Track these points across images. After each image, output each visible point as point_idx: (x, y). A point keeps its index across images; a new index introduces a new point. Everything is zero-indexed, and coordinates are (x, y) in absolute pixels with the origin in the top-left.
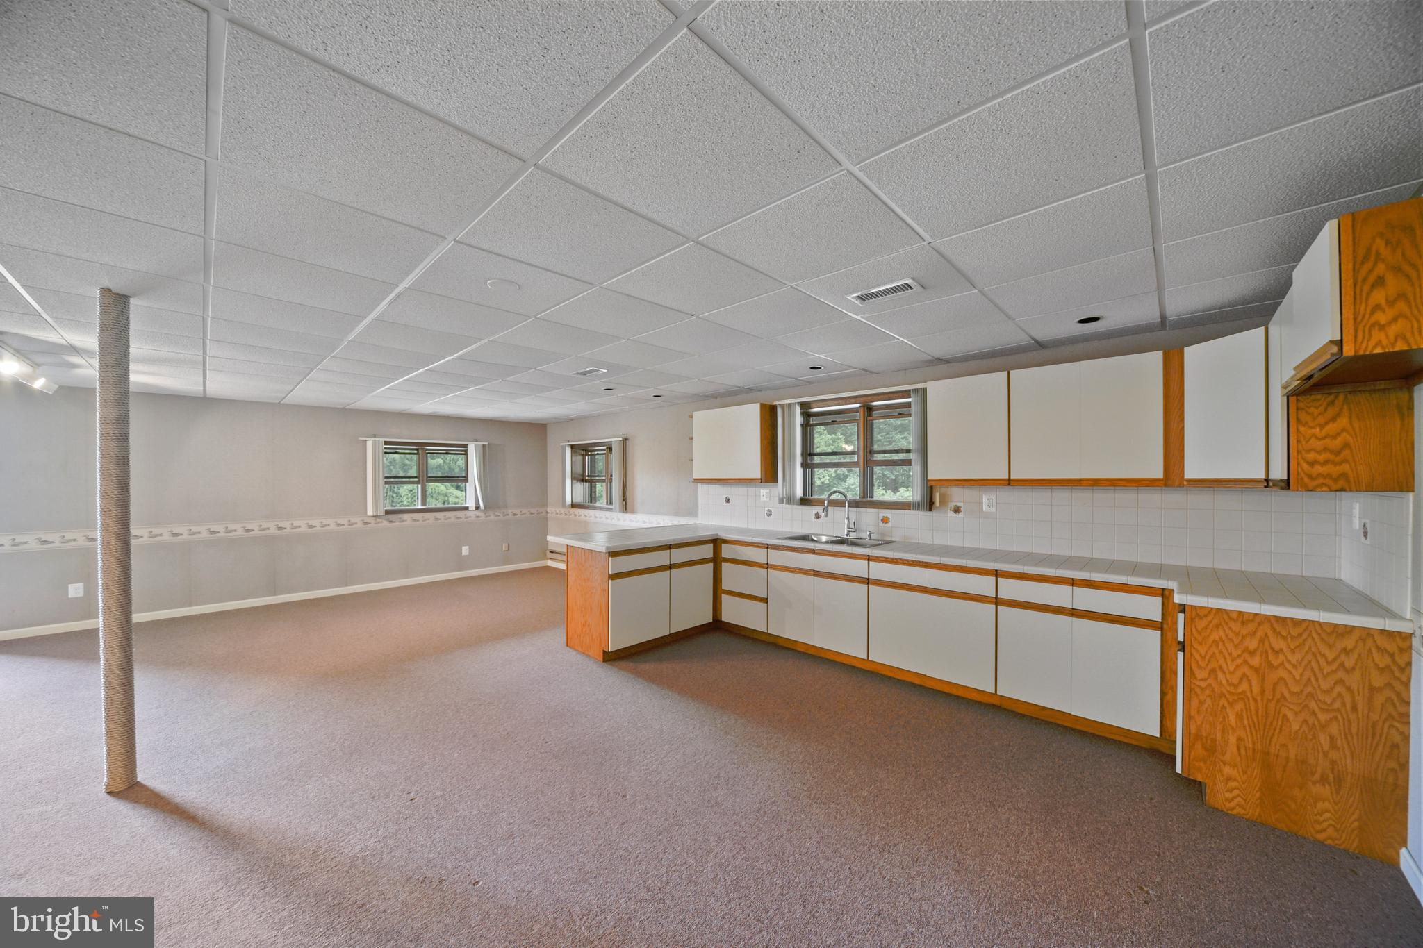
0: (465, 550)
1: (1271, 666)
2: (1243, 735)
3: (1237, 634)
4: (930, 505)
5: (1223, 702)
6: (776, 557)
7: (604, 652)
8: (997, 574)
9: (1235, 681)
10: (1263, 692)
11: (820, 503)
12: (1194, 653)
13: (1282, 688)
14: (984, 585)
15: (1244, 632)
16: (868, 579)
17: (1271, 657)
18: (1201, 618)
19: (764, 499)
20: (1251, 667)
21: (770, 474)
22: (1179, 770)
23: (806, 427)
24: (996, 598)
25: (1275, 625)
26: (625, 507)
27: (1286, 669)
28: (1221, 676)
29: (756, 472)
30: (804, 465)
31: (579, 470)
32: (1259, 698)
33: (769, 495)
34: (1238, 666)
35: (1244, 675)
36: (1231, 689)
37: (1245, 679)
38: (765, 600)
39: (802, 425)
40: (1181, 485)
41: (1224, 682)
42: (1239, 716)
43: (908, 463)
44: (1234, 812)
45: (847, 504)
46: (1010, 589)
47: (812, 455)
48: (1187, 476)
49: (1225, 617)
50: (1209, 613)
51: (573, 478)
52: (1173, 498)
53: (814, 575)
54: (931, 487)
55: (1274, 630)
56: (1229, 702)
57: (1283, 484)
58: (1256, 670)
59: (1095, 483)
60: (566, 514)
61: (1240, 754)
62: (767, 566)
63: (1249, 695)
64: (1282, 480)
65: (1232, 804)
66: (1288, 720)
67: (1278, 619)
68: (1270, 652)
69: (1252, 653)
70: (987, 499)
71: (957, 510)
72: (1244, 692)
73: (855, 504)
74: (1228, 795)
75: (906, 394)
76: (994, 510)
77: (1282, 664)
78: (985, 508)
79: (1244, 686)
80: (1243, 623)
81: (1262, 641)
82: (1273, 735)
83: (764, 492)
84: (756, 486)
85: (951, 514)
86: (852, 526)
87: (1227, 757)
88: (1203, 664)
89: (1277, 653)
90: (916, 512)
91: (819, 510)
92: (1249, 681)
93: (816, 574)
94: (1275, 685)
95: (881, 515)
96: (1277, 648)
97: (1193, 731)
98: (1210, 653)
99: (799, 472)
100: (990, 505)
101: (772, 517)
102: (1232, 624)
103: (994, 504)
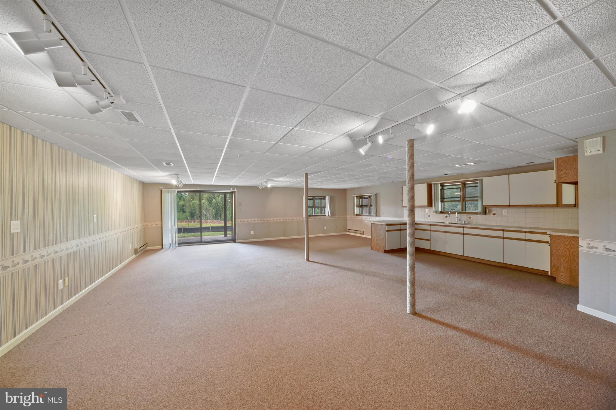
0: (325, 228)
1: (572, 248)
2: (565, 265)
3: (563, 241)
4: (485, 213)
5: (560, 257)
6: (433, 228)
7: (384, 250)
8: (503, 230)
9: (563, 252)
10: (570, 254)
11: (447, 213)
12: (553, 246)
13: (574, 253)
14: (500, 234)
15: (565, 240)
16: (463, 233)
17: (572, 246)
18: (554, 238)
19: (427, 212)
20: (567, 249)
21: (430, 204)
22: (549, 275)
23: (442, 189)
24: (503, 237)
25: (573, 238)
26: (376, 215)
27: (575, 248)
28: (559, 251)
29: (425, 203)
30: (442, 201)
31: (358, 204)
32: (569, 256)
33: (429, 211)
34: (564, 249)
35: (565, 251)
36: (562, 254)
37: (565, 252)
38: (430, 240)
39: (441, 189)
40: (562, 206)
41: (560, 253)
42: (564, 260)
43: (477, 200)
44: (563, 283)
45: (456, 213)
46: (507, 234)
47: (444, 198)
48: (563, 204)
49: (560, 237)
50: (556, 236)
51: (356, 206)
52: (558, 210)
53: (446, 233)
54: (486, 208)
55: (572, 240)
56: (561, 257)
57: (574, 206)
58: (568, 249)
59: (536, 206)
60: (354, 218)
61: (564, 269)
62: (430, 230)
63: (566, 255)
64: (574, 205)
65: (563, 281)
66: (576, 261)
67: (573, 237)
68: (571, 245)
69: (567, 245)
70: (504, 211)
71: (494, 214)
72: (565, 255)
73: (459, 213)
74: (561, 279)
75: (477, 180)
76: (506, 214)
77: (574, 247)
78: (504, 213)
79: (565, 253)
80: (565, 238)
81: (569, 242)
82: (572, 264)
83: (427, 210)
84: (425, 208)
85: (492, 216)
86: (458, 219)
87: (561, 271)
88: (555, 248)
89: (573, 245)
90: (480, 215)
91: (447, 215)
92: (566, 252)
93: (446, 232)
94: (573, 252)
95: (468, 216)
96: (573, 244)
97: (553, 265)
98: (557, 246)
99: (440, 203)
100: (505, 212)
101: (430, 217)
102: (562, 239)
103: (507, 212)
